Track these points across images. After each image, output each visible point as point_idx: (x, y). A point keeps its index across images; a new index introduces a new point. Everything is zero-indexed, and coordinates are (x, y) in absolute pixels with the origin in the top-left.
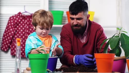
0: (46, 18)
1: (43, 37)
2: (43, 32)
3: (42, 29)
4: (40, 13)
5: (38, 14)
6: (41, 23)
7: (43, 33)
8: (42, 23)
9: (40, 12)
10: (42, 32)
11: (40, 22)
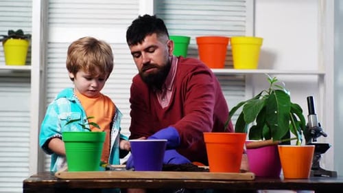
0: (99, 54)
1: (89, 95)
2: (92, 85)
3: (89, 79)
4: (86, 46)
5: (81, 47)
6: (88, 66)
7: (92, 89)
8: (90, 66)
9: (85, 43)
10: (89, 85)
11: (85, 64)
